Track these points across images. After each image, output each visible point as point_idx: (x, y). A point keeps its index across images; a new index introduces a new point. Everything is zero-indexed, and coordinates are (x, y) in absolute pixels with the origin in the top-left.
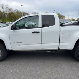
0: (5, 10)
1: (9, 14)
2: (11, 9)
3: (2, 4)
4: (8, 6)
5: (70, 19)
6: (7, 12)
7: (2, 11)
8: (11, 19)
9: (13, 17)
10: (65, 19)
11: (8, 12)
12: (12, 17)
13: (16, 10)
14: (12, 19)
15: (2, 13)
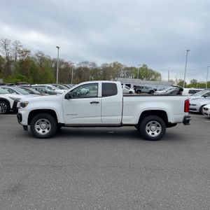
0: (11, 54)
1: (22, 62)
2: (29, 51)
3: (6, 40)
4: (19, 45)
5: (174, 80)
6: (16, 58)
7: (4, 56)
8: (25, 77)
9: (31, 72)
10: (160, 80)
11: (18, 58)
12: (29, 71)
13: (40, 55)
14: (27, 75)
15: (3, 60)
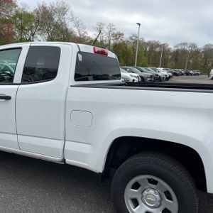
0: (105, 37)
2: (122, 34)
3: (101, 23)
4: (113, 28)
6: (110, 42)
9: (123, 56)
11: (112, 42)
13: (134, 38)
